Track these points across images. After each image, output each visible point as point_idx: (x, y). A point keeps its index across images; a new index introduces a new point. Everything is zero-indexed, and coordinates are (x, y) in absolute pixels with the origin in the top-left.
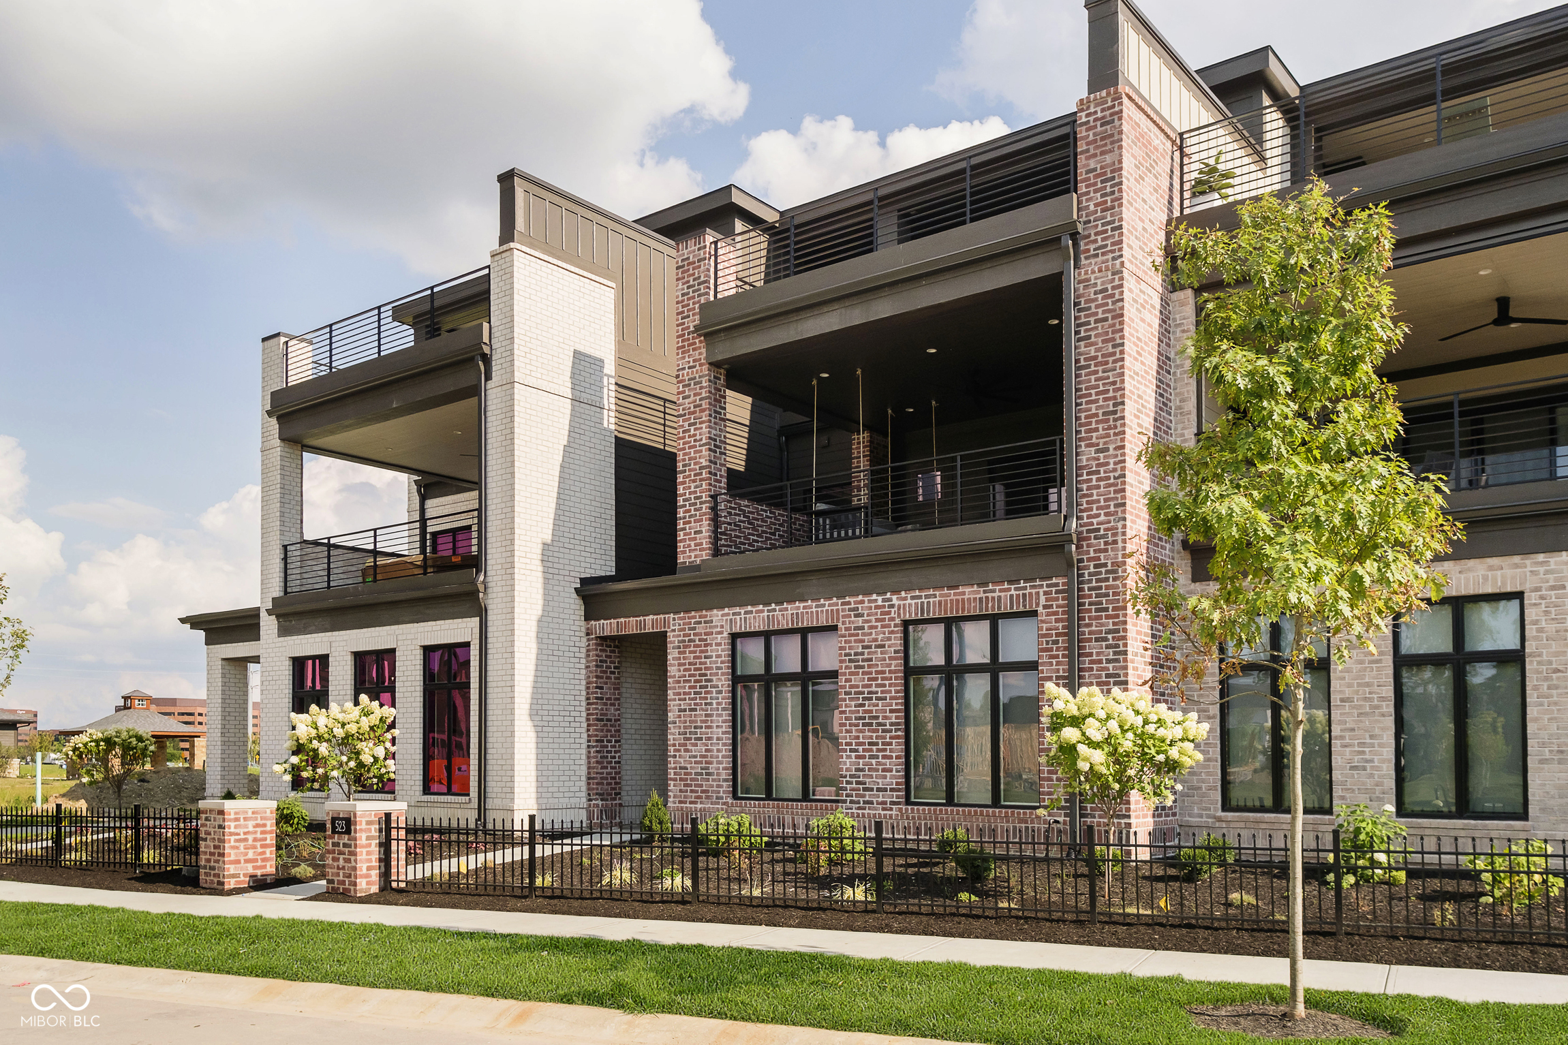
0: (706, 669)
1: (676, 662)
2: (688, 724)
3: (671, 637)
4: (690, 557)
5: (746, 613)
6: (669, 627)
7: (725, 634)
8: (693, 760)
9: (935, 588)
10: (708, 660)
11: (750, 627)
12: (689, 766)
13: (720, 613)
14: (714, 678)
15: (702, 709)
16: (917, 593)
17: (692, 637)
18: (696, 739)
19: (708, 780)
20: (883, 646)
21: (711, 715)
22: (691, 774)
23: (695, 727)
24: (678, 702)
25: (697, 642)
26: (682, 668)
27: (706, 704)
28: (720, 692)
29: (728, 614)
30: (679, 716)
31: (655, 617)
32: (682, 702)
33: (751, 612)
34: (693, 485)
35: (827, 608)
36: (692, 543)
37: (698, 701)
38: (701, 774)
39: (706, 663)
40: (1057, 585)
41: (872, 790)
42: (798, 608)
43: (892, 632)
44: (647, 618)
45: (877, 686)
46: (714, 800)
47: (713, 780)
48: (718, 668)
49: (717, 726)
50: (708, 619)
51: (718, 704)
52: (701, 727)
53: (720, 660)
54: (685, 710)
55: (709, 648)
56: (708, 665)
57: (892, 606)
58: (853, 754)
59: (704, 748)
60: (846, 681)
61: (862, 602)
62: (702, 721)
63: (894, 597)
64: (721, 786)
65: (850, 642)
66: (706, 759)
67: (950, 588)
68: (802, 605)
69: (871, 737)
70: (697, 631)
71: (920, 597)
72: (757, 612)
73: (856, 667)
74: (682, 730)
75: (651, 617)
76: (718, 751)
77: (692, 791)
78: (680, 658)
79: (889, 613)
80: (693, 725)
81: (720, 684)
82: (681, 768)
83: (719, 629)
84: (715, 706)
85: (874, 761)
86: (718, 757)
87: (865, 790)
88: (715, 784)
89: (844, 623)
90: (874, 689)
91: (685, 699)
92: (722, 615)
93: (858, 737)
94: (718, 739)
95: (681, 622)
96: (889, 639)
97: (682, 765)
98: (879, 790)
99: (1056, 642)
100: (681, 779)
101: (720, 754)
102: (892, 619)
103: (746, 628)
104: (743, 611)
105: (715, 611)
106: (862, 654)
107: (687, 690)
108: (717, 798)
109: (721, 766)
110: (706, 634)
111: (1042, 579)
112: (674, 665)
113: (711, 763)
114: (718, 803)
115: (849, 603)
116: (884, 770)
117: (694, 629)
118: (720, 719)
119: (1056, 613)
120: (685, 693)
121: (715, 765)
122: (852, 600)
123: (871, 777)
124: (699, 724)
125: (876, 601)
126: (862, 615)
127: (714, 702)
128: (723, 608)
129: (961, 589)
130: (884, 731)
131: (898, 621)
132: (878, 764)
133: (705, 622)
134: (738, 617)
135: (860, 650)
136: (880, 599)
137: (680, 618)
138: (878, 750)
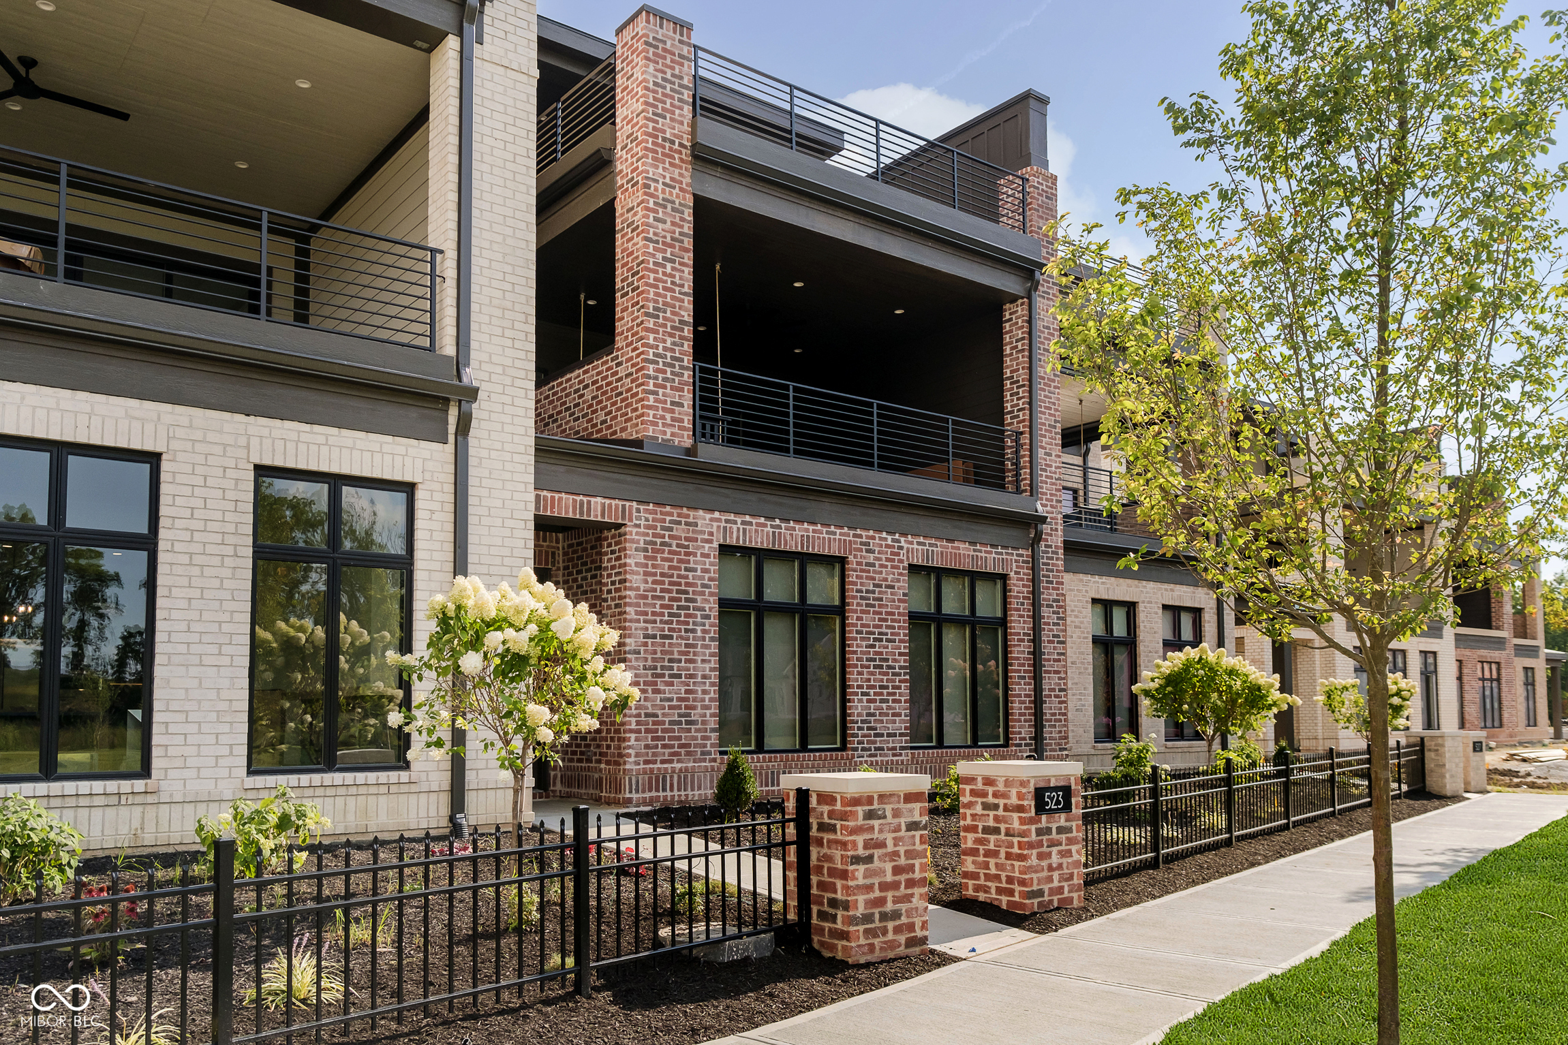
0: (687, 584)
1: (641, 570)
2: (659, 655)
3: (631, 532)
4: (665, 433)
5: (743, 523)
6: (631, 520)
7: (716, 545)
8: (667, 704)
9: (937, 538)
10: (690, 574)
11: (751, 541)
12: (659, 712)
13: (708, 516)
14: (699, 598)
15: (681, 638)
16: (922, 540)
17: (667, 539)
18: (671, 676)
19: (689, 730)
20: (893, 587)
21: (694, 646)
22: (663, 723)
23: (670, 661)
24: (642, 624)
25: (674, 548)
26: (650, 579)
27: (687, 631)
28: (708, 617)
29: (719, 520)
30: (645, 644)
31: (607, 501)
32: (649, 626)
33: (750, 524)
34: (669, 340)
35: (838, 537)
36: (668, 416)
37: (674, 626)
38: (680, 723)
39: (687, 577)
40: (1022, 555)
41: (882, 735)
42: (807, 530)
43: (900, 574)
44: (593, 500)
45: (887, 627)
46: (699, 756)
47: (697, 731)
48: (704, 586)
49: (703, 661)
50: (691, 520)
51: (704, 631)
52: (680, 661)
53: (707, 576)
54: (654, 637)
55: (691, 558)
56: (691, 580)
57: (901, 548)
58: (865, 698)
59: (683, 689)
60: (859, 619)
61: (873, 538)
62: (680, 653)
63: (902, 539)
64: (708, 738)
65: (861, 577)
66: (687, 703)
67: (948, 540)
68: (811, 528)
69: (882, 681)
70: (674, 533)
71: (924, 544)
72: (758, 525)
73: (867, 605)
74: (649, 663)
75: (599, 499)
76: (704, 692)
77: (664, 746)
78: (646, 566)
79: (898, 554)
80: (667, 657)
81: (707, 606)
82: (647, 715)
83: (706, 537)
84: (699, 634)
85: (884, 705)
86: (703, 700)
87: (876, 735)
88: (699, 735)
89: (855, 557)
90: (884, 630)
91: (655, 622)
92: (711, 520)
93: (869, 680)
94: (704, 677)
95: (650, 517)
96: (898, 581)
97: (650, 711)
98: (889, 735)
99: (1023, 604)
100: (647, 731)
101: (707, 697)
102: (901, 561)
103: (744, 541)
104: (739, 521)
105: (701, 512)
106: (874, 592)
107: (658, 610)
108: (703, 753)
109: (708, 712)
110: (687, 539)
111: (1013, 548)
112: (638, 573)
113: (694, 708)
114: (705, 760)
115: (860, 536)
116: (894, 715)
117: (671, 529)
118: (707, 652)
119: (1022, 580)
120: (654, 614)
121: (699, 711)
122: (864, 534)
123: (882, 721)
124: (676, 656)
125: (886, 539)
126: (873, 552)
127: (699, 628)
128: (712, 511)
129: (956, 544)
130: (894, 674)
131: (906, 564)
132: (889, 708)
133: (687, 524)
134: (735, 527)
135: (871, 588)
136: (890, 538)
137: (646, 511)
138: (889, 694)
